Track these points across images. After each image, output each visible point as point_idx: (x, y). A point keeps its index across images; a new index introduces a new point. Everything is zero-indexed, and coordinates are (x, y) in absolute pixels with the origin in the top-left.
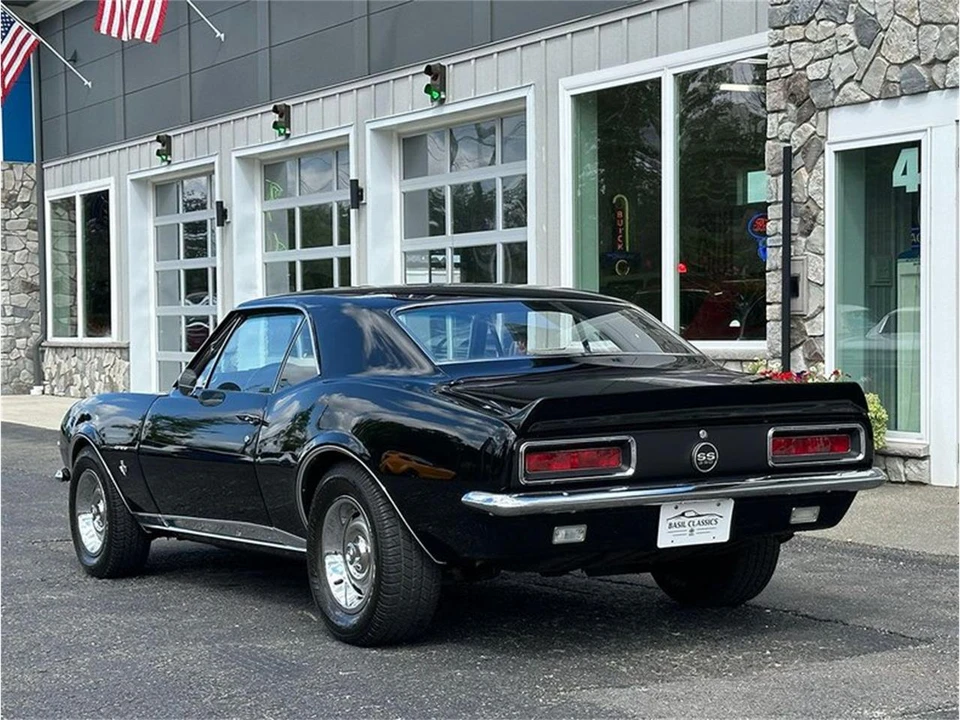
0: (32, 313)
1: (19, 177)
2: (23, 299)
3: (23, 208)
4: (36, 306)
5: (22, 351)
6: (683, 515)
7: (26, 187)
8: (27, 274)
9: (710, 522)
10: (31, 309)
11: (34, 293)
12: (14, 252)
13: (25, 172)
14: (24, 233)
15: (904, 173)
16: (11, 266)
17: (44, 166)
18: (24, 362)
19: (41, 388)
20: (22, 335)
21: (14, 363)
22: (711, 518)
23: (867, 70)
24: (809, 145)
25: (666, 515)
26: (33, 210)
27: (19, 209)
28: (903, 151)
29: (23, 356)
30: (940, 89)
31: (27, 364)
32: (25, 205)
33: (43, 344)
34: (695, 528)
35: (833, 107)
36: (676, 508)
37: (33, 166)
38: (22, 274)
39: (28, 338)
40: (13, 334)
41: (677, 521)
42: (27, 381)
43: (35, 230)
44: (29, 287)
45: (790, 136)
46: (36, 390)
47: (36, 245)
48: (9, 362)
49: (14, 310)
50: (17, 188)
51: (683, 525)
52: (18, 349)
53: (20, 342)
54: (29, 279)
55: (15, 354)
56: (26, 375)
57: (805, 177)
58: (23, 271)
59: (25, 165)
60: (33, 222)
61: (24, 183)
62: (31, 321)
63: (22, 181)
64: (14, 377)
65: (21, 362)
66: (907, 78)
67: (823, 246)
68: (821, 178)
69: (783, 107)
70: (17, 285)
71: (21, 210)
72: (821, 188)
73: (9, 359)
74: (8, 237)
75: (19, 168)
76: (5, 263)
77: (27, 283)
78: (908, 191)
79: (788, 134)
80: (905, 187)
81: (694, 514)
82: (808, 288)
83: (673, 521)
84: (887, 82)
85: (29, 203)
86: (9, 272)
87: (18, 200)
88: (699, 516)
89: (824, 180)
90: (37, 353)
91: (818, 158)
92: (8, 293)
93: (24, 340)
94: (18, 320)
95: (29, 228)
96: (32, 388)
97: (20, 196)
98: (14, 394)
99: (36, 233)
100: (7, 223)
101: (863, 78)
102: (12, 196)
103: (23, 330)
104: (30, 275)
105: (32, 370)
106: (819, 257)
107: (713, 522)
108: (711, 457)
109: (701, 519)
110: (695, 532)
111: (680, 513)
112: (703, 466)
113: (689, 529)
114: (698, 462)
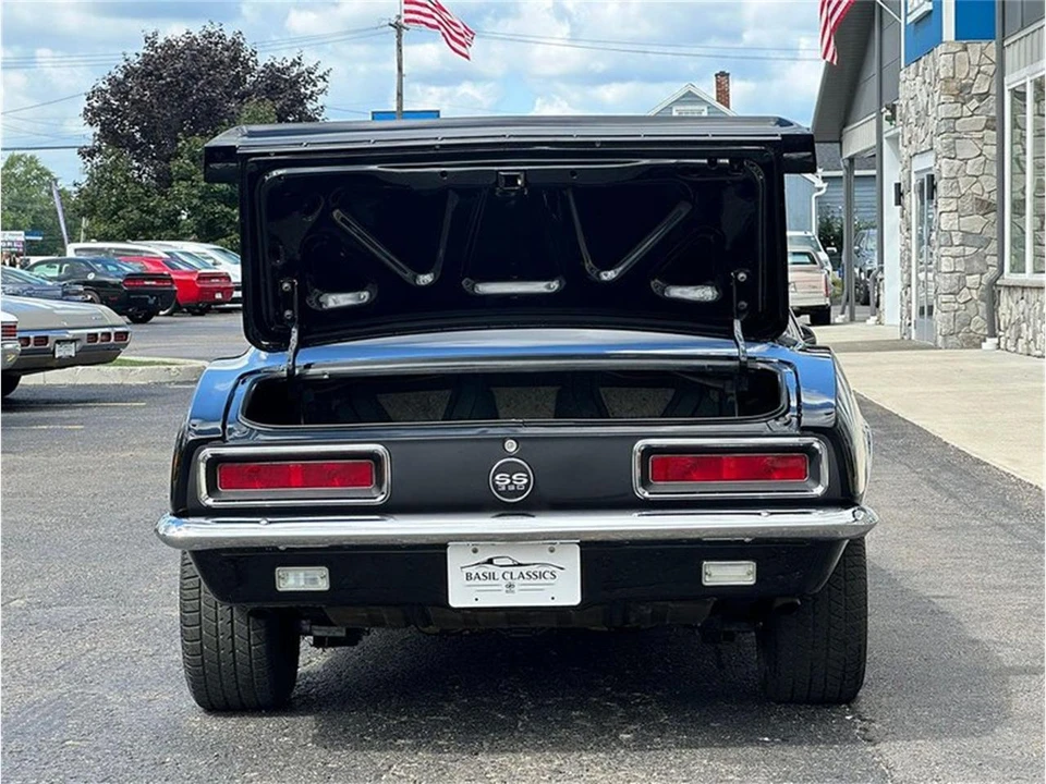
0: (989, 241)
1: (975, 59)
2: (976, 223)
3: (981, 101)
4: (992, 232)
5: (974, 291)
6: (490, 561)
7: (985, 73)
8: (983, 190)
9: (542, 575)
10: (987, 236)
11: (992, 214)
12: (965, 161)
13: (981, 52)
14: (980, 135)
16: (962, 180)
17: (1006, 44)
18: (976, 305)
19: (996, 340)
20: (975, 270)
21: (963, 307)
22: (543, 569)
25: (458, 564)
26: (991, 102)
27: (974, 103)
29: (976, 298)
31: (980, 308)
32: (983, 97)
33: (998, 282)
34: (516, 582)
36: (475, 551)
37: (994, 44)
38: (976, 189)
39: (982, 274)
40: (962, 270)
41: (481, 570)
42: (980, 332)
43: (994, 130)
44: (985, 207)
46: (990, 343)
47: (994, 150)
48: (956, 306)
49: (963, 238)
50: (972, 75)
51: (492, 576)
52: (969, 288)
53: (972, 280)
54: (986, 196)
55: (965, 295)
56: (979, 324)
58: (978, 184)
59: (984, 45)
60: (993, 119)
61: (982, 68)
62: (986, 252)
63: (979, 66)
64: (963, 325)
65: (971, 306)
70: (968, 205)
71: (977, 105)
73: (956, 301)
74: (957, 141)
75: (975, 48)
76: (953, 175)
77: (983, 201)
81: (511, 563)
83: (473, 571)
85: (987, 94)
86: (958, 187)
87: (973, 92)
88: (520, 565)
90: (992, 294)
92: (956, 214)
93: (978, 276)
94: (969, 251)
95: (986, 127)
96: (985, 341)
97: (976, 85)
98: (962, 347)
99: (994, 133)
100: (958, 122)
102: (965, 86)
103: (976, 264)
104: (987, 190)
105: (985, 316)
107: (547, 575)
108: (521, 480)
109: (524, 570)
110: (516, 589)
111: (486, 558)
112: (506, 493)
113: (504, 583)
114: (496, 487)
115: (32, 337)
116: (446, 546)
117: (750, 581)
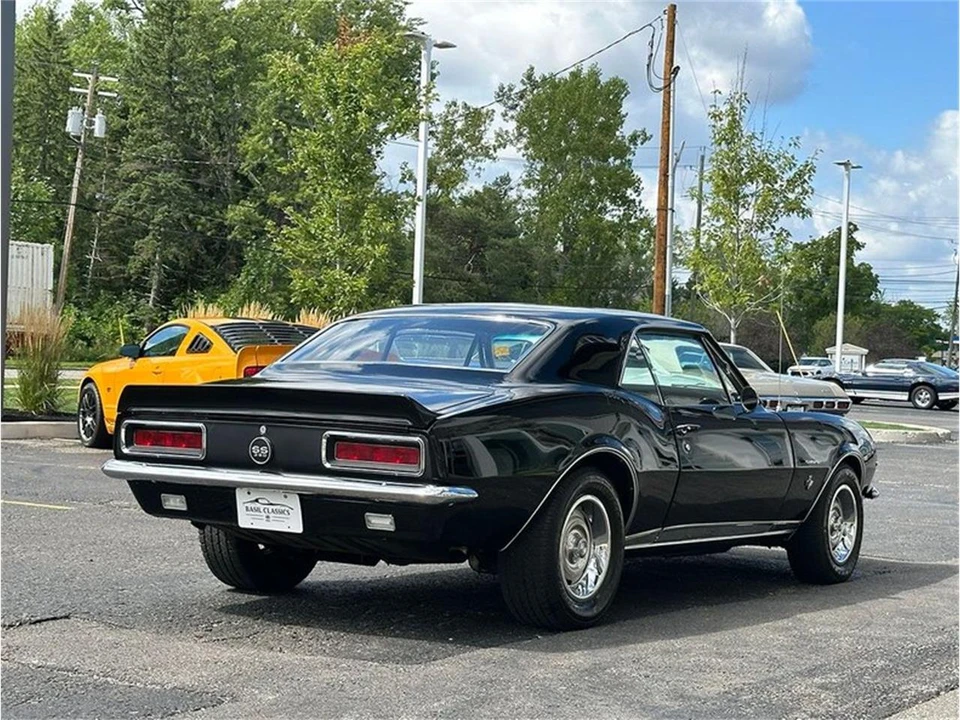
6: (257, 501)
9: (283, 512)
22: (283, 508)
25: (242, 499)
34: (271, 515)
36: (249, 493)
41: (253, 505)
51: (258, 510)
81: (267, 502)
83: (249, 505)
88: (271, 504)
107: (286, 512)
108: (264, 451)
109: (274, 507)
110: (271, 519)
111: (254, 499)
112: (258, 458)
113: (265, 515)
114: (253, 454)
115: (768, 401)
116: (235, 489)
117: (392, 528)
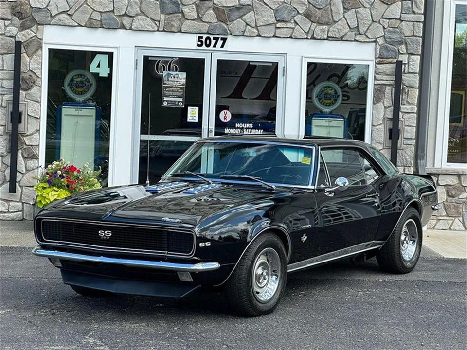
15: (99, 66)
23: (77, 10)
24: (31, 42)
28: (97, 55)
30: (126, 29)
35: (50, 24)
45: (16, 35)
57: (28, 59)
66: (106, 20)
67: (40, 98)
68: (40, 61)
69: (9, 18)
72: (40, 66)
78: (100, 76)
79: (15, 34)
80: (98, 74)
82: (28, 119)
84: (90, 18)
89: (42, 62)
91: (37, 50)
101: (73, 14)
106: (37, 103)
